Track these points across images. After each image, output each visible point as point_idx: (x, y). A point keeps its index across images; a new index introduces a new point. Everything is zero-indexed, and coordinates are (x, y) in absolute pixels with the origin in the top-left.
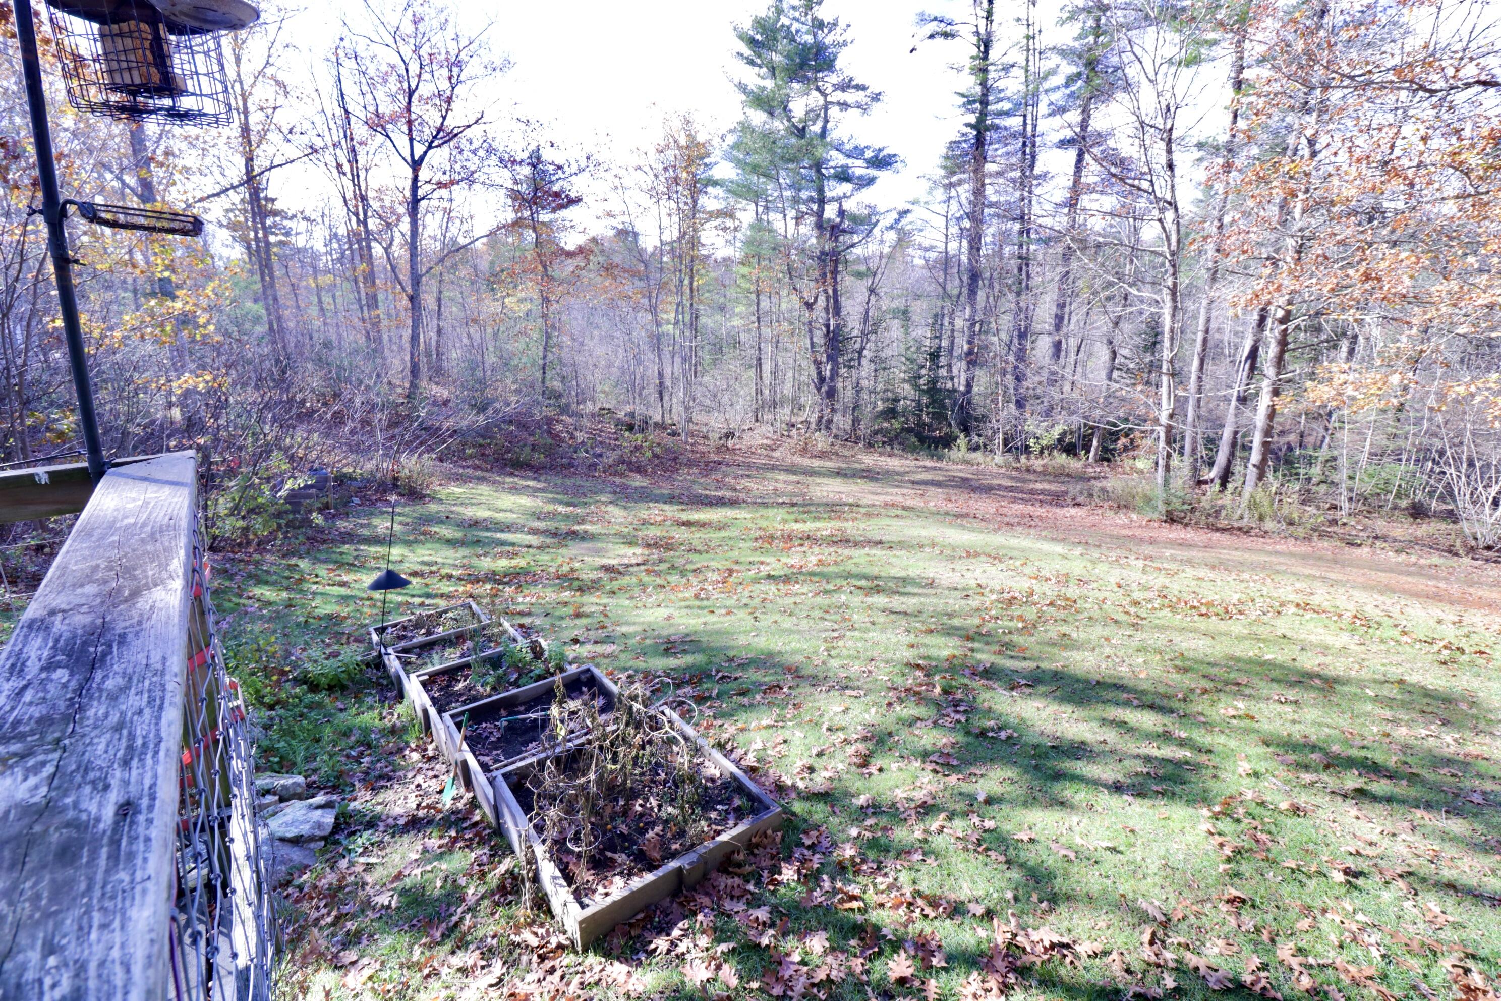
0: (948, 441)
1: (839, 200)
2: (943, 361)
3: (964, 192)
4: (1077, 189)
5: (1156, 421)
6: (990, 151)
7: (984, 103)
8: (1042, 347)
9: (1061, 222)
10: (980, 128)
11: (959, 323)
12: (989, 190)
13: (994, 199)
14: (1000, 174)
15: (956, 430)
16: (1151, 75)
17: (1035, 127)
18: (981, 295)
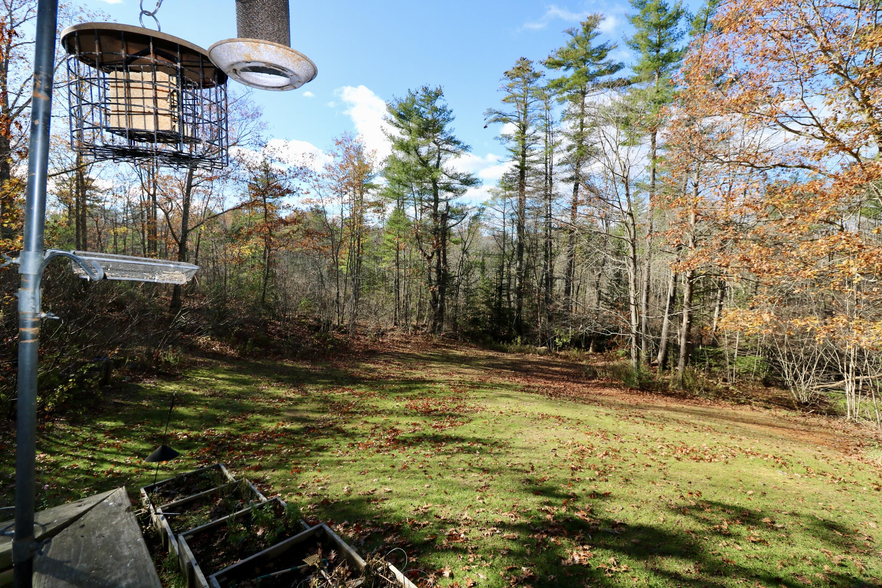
0: (509, 339)
1: (447, 200)
2: (505, 293)
3: (515, 200)
4: (575, 204)
5: (629, 331)
6: (528, 180)
7: (524, 156)
8: (559, 285)
9: (567, 219)
10: (523, 169)
11: (513, 271)
12: (528, 200)
13: (530, 205)
14: (533, 192)
15: (514, 332)
16: (615, 149)
17: (551, 169)
18: (525, 255)
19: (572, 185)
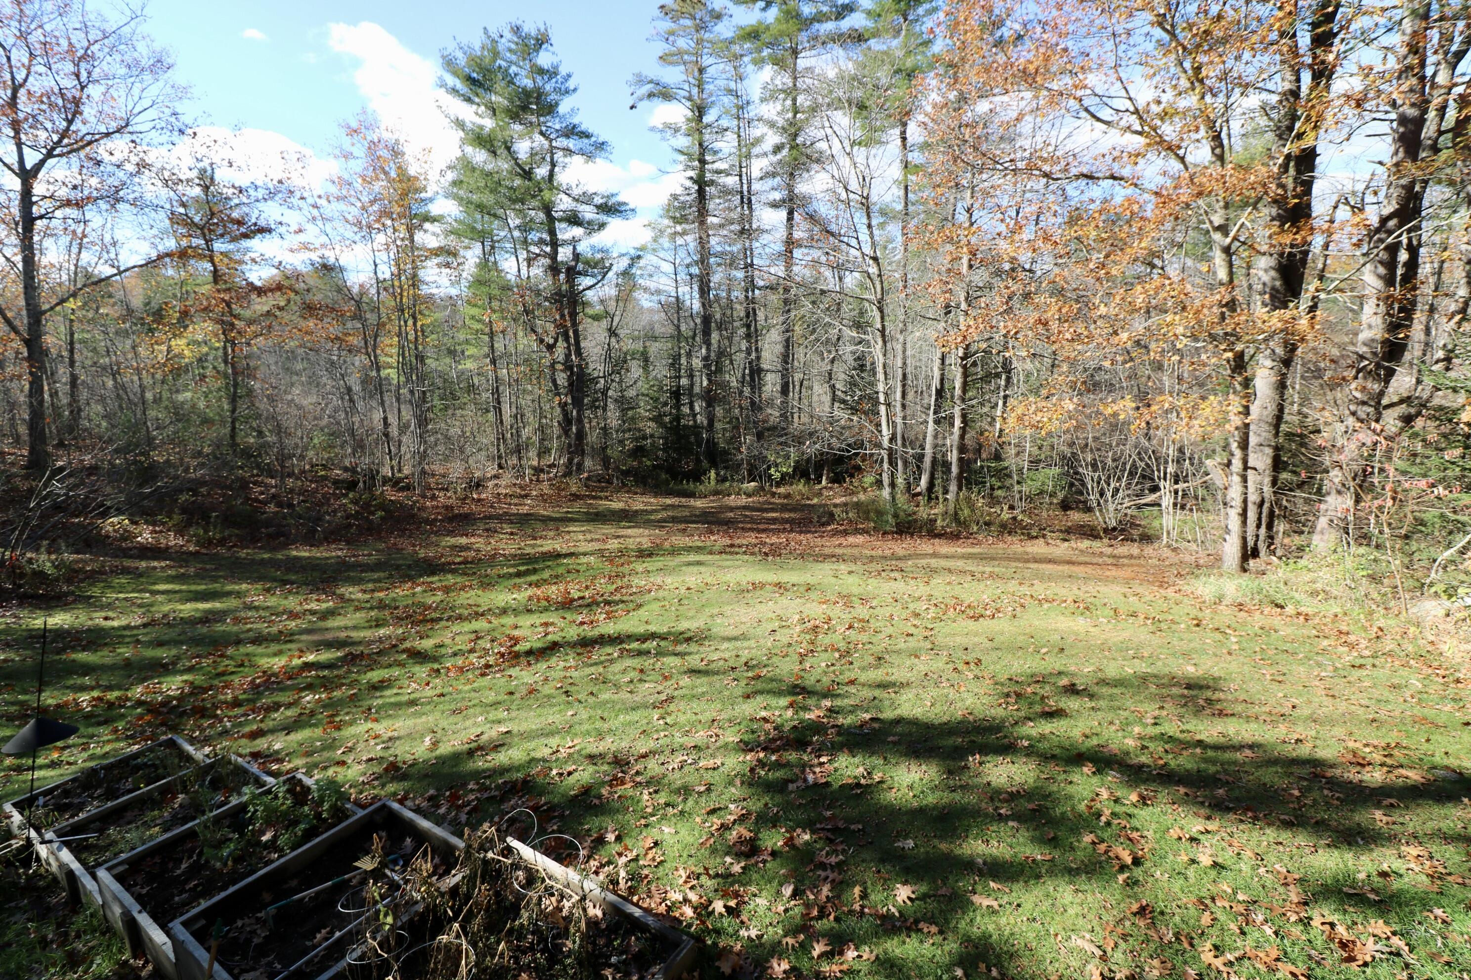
0: (697, 476)
1: (574, 241)
2: (685, 400)
3: (691, 240)
4: (790, 243)
5: (879, 445)
6: (711, 206)
7: (703, 162)
8: (771, 383)
9: (779, 270)
10: (701, 183)
11: (697, 363)
12: (713, 241)
13: (719, 249)
14: (721, 226)
15: (705, 464)
16: (848, 149)
17: (749, 187)
18: (715, 336)
19: (783, 214)
